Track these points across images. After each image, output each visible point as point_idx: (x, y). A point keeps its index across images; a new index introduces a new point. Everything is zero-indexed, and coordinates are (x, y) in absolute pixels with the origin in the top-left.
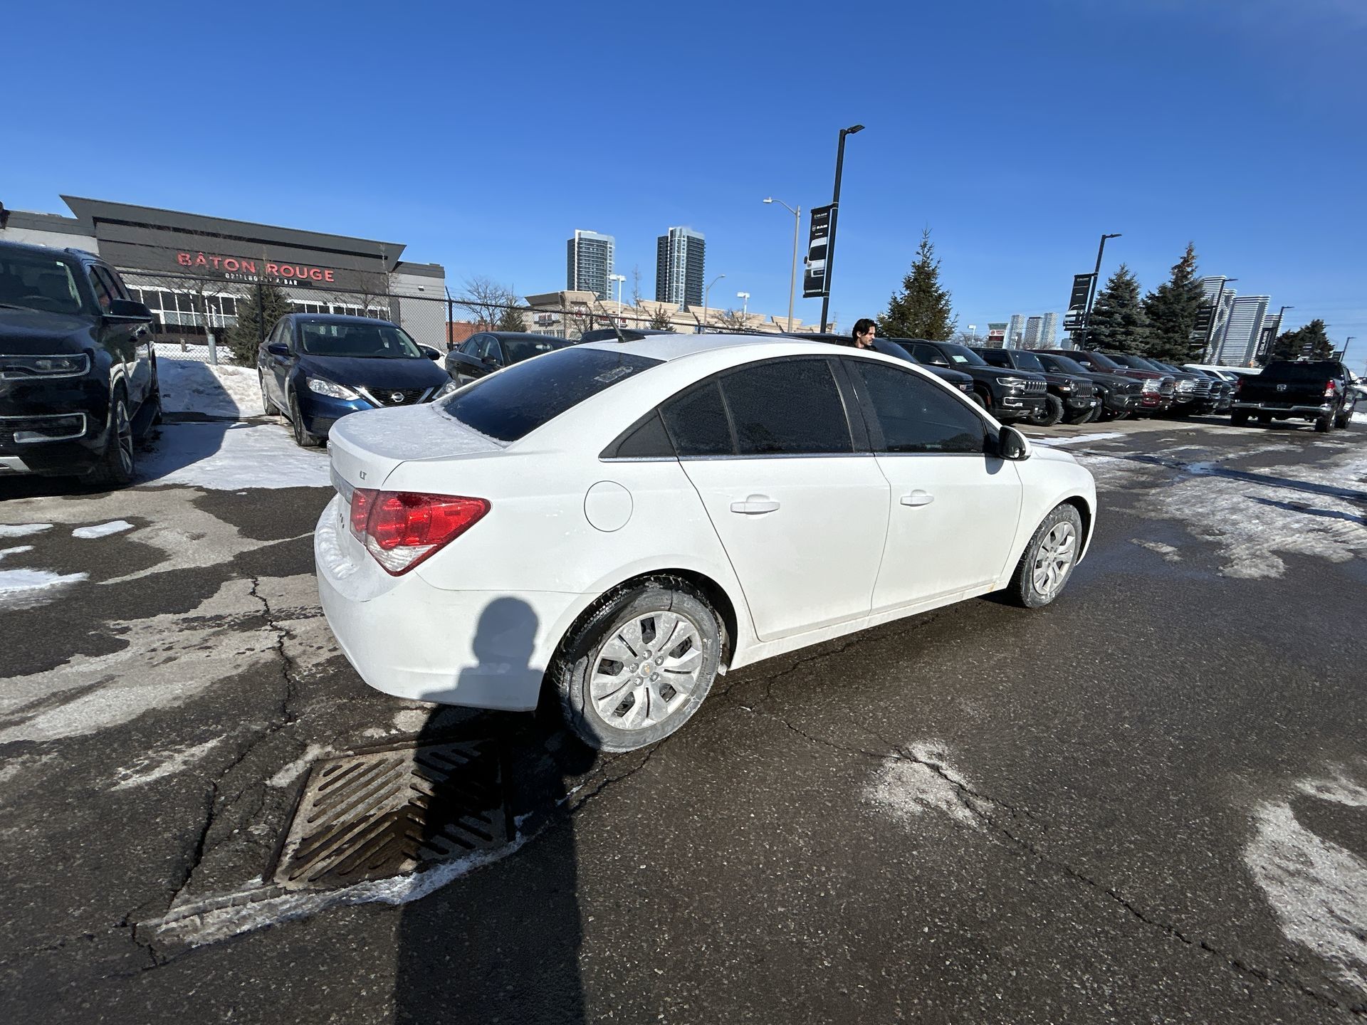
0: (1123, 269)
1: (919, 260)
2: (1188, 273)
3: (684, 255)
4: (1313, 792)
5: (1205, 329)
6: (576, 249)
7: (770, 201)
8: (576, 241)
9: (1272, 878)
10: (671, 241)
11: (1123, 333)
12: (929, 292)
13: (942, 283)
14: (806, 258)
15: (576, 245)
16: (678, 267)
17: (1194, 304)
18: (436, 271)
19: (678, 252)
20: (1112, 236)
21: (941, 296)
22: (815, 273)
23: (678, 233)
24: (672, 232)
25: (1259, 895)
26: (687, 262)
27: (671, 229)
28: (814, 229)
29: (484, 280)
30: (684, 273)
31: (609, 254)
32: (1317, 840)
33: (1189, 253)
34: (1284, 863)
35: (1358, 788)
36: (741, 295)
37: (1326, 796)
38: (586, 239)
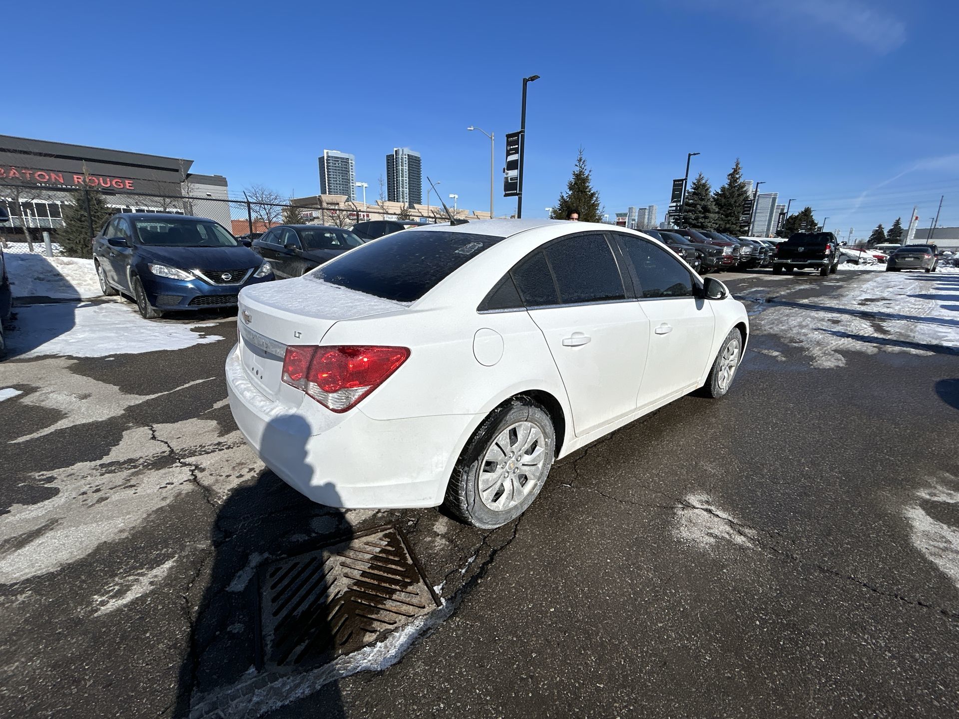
0: (700, 176)
1: (577, 170)
2: (737, 178)
3: (406, 168)
4: (928, 497)
5: (748, 214)
6: (326, 164)
7: (472, 129)
8: (325, 158)
9: (935, 555)
10: (396, 158)
11: (703, 218)
12: (585, 192)
13: (593, 185)
14: (504, 169)
15: (325, 161)
16: (402, 177)
17: (742, 198)
18: (220, 181)
19: (402, 166)
20: (695, 154)
21: (593, 195)
22: (511, 179)
23: (401, 153)
24: (396, 151)
25: (934, 567)
26: (409, 173)
27: (395, 149)
28: (509, 148)
29: (260, 188)
30: (407, 181)
31: (350, 167)
32: (945, 527)
33: (737, 166)
34: (936, 544)
35: (949, 491)
36: (452, 196)
37: (936, 499)
38: (332, 157)
